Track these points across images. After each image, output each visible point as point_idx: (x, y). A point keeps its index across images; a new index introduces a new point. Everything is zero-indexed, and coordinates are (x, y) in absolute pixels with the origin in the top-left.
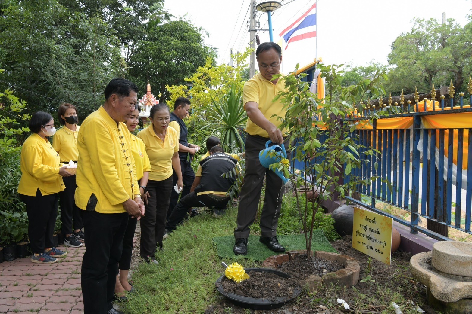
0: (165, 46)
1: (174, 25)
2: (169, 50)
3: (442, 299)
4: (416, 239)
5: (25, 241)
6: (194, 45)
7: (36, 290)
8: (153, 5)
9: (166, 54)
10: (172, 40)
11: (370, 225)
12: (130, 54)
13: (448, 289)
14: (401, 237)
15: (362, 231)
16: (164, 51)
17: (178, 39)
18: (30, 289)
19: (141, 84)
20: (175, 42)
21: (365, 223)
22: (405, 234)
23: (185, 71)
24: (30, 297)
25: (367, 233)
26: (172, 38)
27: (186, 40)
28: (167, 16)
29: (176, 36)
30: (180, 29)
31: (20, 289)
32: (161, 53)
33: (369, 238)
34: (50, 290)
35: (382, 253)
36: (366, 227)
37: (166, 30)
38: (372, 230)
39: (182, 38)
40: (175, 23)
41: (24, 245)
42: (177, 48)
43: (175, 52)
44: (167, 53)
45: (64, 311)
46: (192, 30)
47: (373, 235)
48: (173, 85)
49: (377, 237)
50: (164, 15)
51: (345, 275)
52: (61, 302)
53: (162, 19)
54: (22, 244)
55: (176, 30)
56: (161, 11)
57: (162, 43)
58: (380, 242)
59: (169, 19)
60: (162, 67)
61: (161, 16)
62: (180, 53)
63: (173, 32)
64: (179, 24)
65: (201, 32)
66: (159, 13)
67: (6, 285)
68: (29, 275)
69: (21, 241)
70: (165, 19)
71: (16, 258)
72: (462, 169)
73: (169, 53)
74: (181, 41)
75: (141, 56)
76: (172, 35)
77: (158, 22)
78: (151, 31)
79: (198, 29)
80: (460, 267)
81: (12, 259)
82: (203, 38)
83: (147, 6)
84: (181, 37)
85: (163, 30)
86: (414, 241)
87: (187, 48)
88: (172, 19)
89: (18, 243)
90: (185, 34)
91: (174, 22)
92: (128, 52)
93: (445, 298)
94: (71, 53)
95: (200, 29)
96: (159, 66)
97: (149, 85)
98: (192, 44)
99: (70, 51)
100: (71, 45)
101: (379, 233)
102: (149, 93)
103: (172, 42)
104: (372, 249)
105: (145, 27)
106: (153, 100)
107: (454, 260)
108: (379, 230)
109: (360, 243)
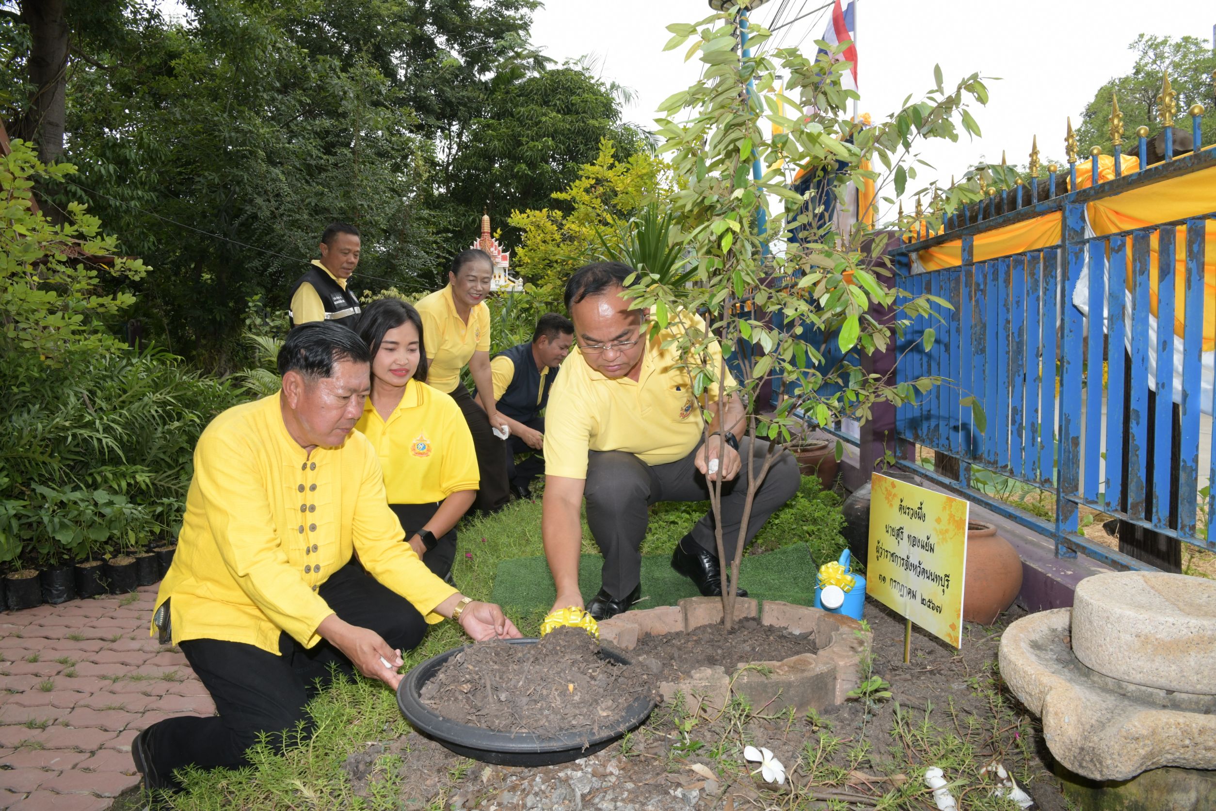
0: (528, 129)
1: (552, 80)
2: (538, 137)
4: (1066, 575)
5: (95, 559)
6: (597, 124)
7: (70, 676)
8: (503, 38)
9: (531, 147)
10: (545, 115)
11: (913, 527)
12: (454, 151)
14: (1026, 568)
15: (890, 543)
16: (525, 139)
17: (558, 112)
18: (59, 673)
20: (551, 117)
21: (899, 520)
22: (1040, 560)
24: (47, 690)
25: (903, 549)
26: (544, 110)
27: (577, 113)
28: (539, 62)
29: (555, 105)
30: (563, 88)
31: (36, 672)
32: (519, 144)
33: (907, 565)
34: (104, 677)
35: (938, 609)
36: (898, 533)
37: (532, 91)
38: (914, 541)
39: (568, 110)
40: (552, 75)
41: (92, 568)
42: (556, 131)
43: (550, 142)
44: (531, 144)
45: (106, 730)
46: (592, 90)
47: (917, 555)
48: (528, 211)
49: (930, 562)
50: (531, 60)
51: (807, 673)
52: (110, 709)
53: (528, 68)
54: (87, 565)
55: (554, 91)
56: (525, 52)
57: (520, 122)
58: (936, 578)
59: (543, 68)
60: (521, 177)
61: (524, 62)
62: (563, 143)
63: (547, 96)
64: (562, 78)
65: (615, 94)
66: (518, 55)
67: (13, 659)
69: (87, 560)
70: (534, 68)
71: (70, 599)
73: (536, 143)
74: (567, 117)
75: (474, 155)
76: (546, 103)
77: (515, 75)
78: (499, 96)
79: (609, 86)
80: (1158, 659)
81: (60, 600)
82: (619, 108)
83: (491, 41)
84: (567, 107)
85: (526, 92)
86: (1059, 579)
87: (579, 133)
88: (550, 67)
89: (82, 562)
90: (574, 99)
91: (553, 73)
92: (450, 149)
93: (1091, 766)
94: (315, 152)
95: (613, 86)
96: (514, 176)
97: (486, 218)
98: (592, 122)
99: (313, 147)
100: (316, 133)
101: (932, 550)
102: (487, 236)
103: (544, 119)
104: (914, 596)
105: (486, 88)
106: (495, 253)
107: (1138, 636)
108: (931, 541)
109: (884, 579)
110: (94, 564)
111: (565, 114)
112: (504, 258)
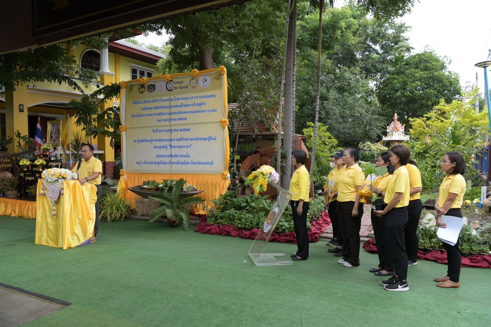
0: (410, 79)
2: (414, 81)
6: (438, 74)
8: (398, 45)
10: (416, 73)
16: (409, 83)
17: (422, 70)
19: (389, 112)
20: (419, 74)
23: (429, 98)
26: (416, 70)
27: (430, 70)
29: (421, 67)
30: (424, 60)
32: (407, 84)
37: (411, 63)
39: (426, 69)
40: (419, 56)
42: (421, 78)
43: (419, 83)
44: (412, 84)
46: (437, 60)
55: (420, 62)
57: (407, 77)
60: (407, 96)
62: (424, 83)
63: (417, 64)
64: (423, 57)
65: (445, 60)
73: (413, 84)
74: (425, 72)
75: (390, 89)
76: (417, 68)
78: (398, 66)
79: (443, 57)
82: (447, 65)
84: (425, 68)
87: (430, 78)
90: (429, 65)
92: (377, 84)
95: (445, 57)
96: (405, 96)
97: (396, 114)
98: (436, 73)
102: (396, 121)
103: (416, 74)
105: (392, 62)
106: (399, 127)
111: (425, 70)
112: (402, 128)
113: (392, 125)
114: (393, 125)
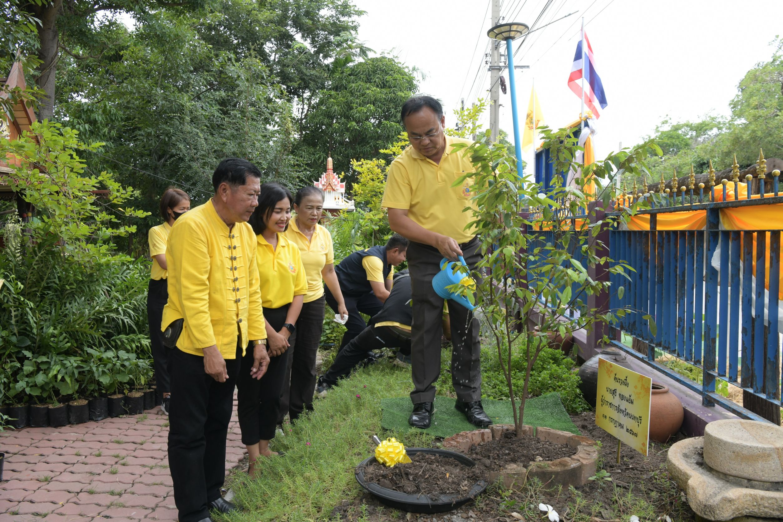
0: (357, 98)
1: (373, 65)
2: (363, 104)
3: (705, 514)
5: (119, 393)
6: (403, 95)
7: (124, 465)
8: (340, 35)
9: (358, 111)
10: (368, 89)
11: (621, 389)
12: (305, 111)
13: (715, 499)
14: (686, 412)
15: (609, 397)
16: (355, 105)
17: (377, 86)
18: (116, 463)
19: (320, 158)
20: (373, 91)
21: (614, 385)
22: (694, 407)
23: (389, 136)
24: (114, 473)
25: (616, 401)
26: (368, 85)
27: (390, 87)
28: (363, 51)
29: (375, 82)
30: (381, 70)
31: (102, 462)
32: (351, 108)
33: (619, 410)
35: (636, 435)
36: (614, 392)
37: (359, 72)
38: (622, 397)
39: (384, 85)
40: (373, 62)
41: (118, 398)
42: (375, 100)
43: (372, 107)
44: (360, 108)
46: (400, 71)
47: (624, 405)
48: (362, 160)
49: (631, 408)
50: (358, 50)
51: (566, 468)
52: (155, 484)
53: (356, 55)
54: (115, 397)
55: (374, 72)
56: (354, 44)
57: (352, 94)
58: (634, 418)
59: (366, 56)
60: (352, 130)
61: (353, 51)
62: (381, 108)
63: (370, 75)
64: (380, 63)
65: (415, 74)
66: (350, 47)
67: (85, 454)
68: (118, 442)
69: (114, 393)
70: (360, 55)
71: (105, 418)
72: (777, 299)
73: (363, 108)
74: (383, 90)
75: (321, 115)
76: (368, 80)
77: (348, 60)
78: (337, 75)
79: (411, 69)
80: (743, 464)
81: (100, 418)
82: (418, 84)
83: (332, 37)
84: (383, 83)
85: (354, 72)
87: (391, 101)
88: (371, 55)
89: (111, 395)
90: (388, 78)
91: (373, 60)
92: (303, 109)
93: (709, 514)
94: (217, 114)
95: (414, 69)
96: (348, 130)
97: (330, 159)
98: (400, 93)
99: (215, 110)
100: (216, 100)
101: (632, 403)
102: (331, 172)
103: (368, 92)
104: (622, 427)
105: (328, 69)
106: (336, 183)
107: (734, 452)
108: (632, 398)
109: (606, 417)
110: (120, 396)
111: (381, 88)
112: (342, 186)
113: (323, 179)
114: (325, 180)
